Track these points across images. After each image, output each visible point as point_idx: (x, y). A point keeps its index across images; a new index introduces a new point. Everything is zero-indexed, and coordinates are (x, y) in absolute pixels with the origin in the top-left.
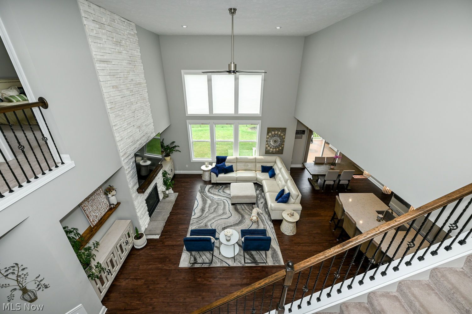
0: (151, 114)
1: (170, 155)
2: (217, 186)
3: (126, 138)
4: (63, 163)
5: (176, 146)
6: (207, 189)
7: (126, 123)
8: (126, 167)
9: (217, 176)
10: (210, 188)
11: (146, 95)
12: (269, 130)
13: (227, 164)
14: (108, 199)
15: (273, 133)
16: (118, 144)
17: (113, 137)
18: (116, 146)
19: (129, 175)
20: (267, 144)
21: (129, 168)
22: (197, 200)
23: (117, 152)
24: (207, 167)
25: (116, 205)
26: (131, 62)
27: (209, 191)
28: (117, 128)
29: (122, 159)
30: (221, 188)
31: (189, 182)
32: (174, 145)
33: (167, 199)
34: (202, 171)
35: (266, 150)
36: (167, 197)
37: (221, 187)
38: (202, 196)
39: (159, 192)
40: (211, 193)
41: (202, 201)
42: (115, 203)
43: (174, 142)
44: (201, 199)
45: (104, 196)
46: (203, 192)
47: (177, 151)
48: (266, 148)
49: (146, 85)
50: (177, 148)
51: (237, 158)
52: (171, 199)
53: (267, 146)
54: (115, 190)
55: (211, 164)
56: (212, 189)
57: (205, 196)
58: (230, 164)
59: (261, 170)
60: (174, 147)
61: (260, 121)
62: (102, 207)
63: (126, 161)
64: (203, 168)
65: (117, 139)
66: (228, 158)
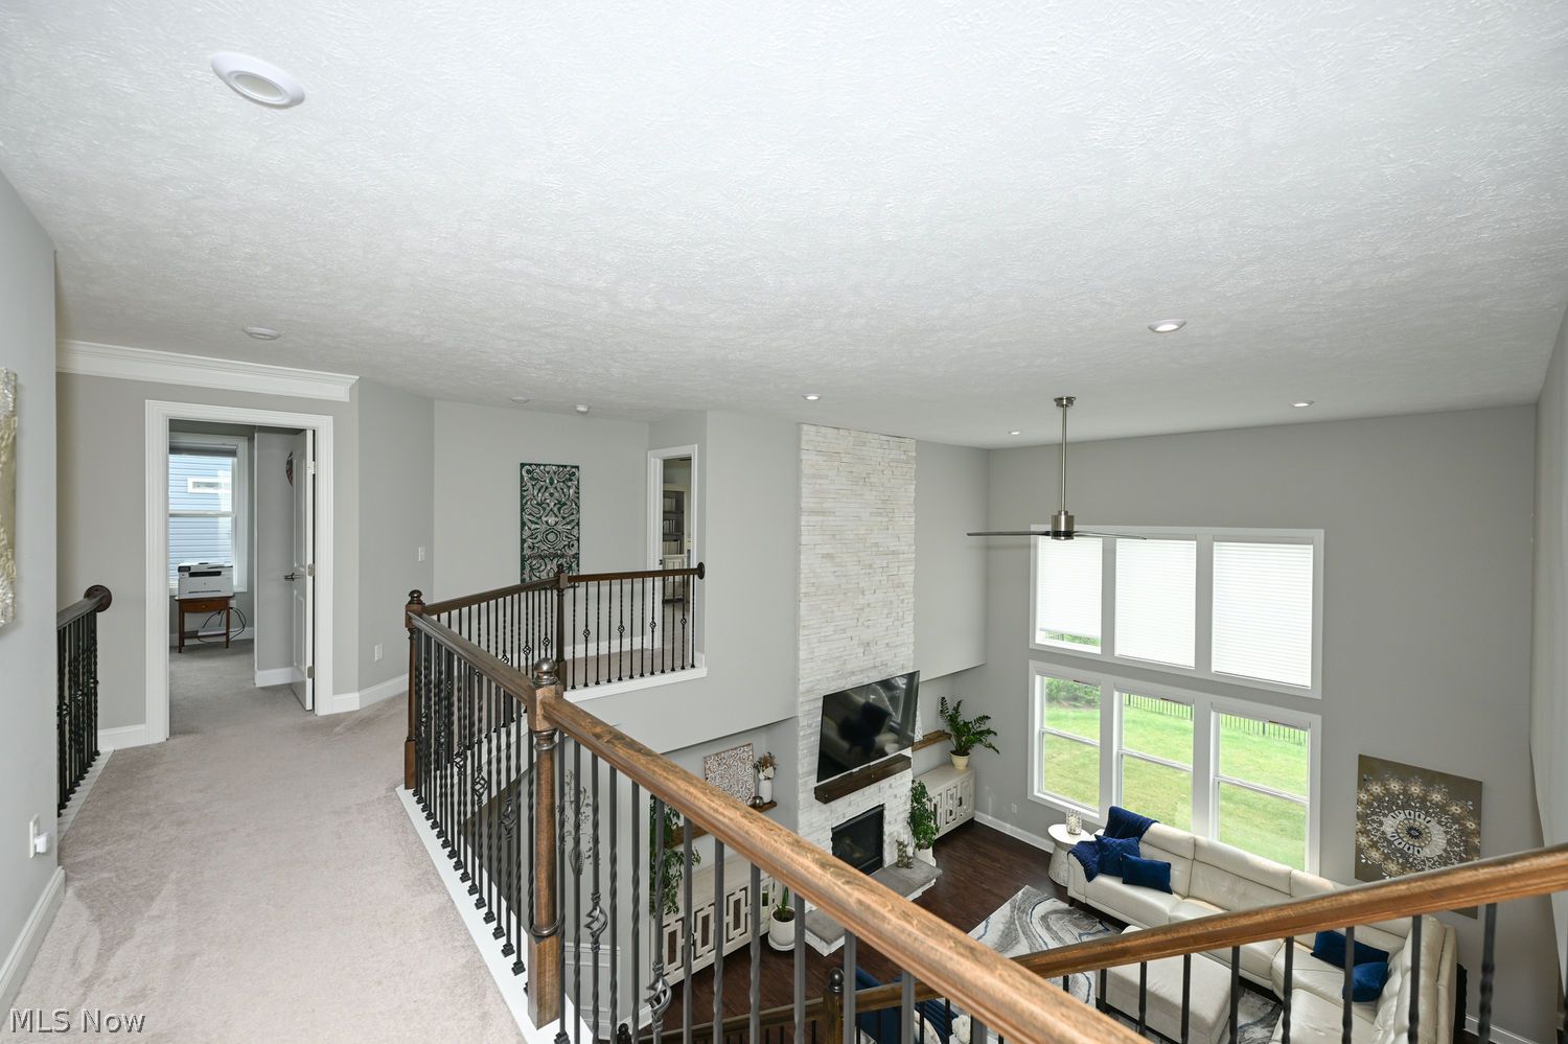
0: (912, 624)
1: (968, 754)
2: (1086, 917)
3: (823, 658)
4: (693, 666)
5: (989, 732)
6: (1041, 909)
7: (833, 629)
8: (803, 722)
9: (1090, 877)
10: (1055, 912)
11: (909, 579)
12: (1370, 768)
13: (1147, 852)
14: (757, 782)
15: (1395, 786)
16: (801, 667)
17: (796, 649)
18: (796, 668)
19: (805, 742)
20: (1365, 832)
21: (809, 726)
22: (987, 922)
23: (795, 680)
24: (1072, 832)
25: (764, 804)
26: (880, 511)
27: (1044, 918)
28: (806, 633)
29: (801, 700)
30: (1100, 931)
31: (999, 862)
32: (984, 728)
33: (905, 871)
34: (1053, 844)
35: (1358, 859)
36: (908, 866)
37: (1099, 927)
38: (1011, 922)
39: (886, 838)
40: (1048, 928)
41: (1000, 933)
42: (767, 799)
43: (987, 718)
44: (1001, 927)
45: (751, 771)
46: (1023, 912)
47: (990, 746)
48: (1359, 850)
49: (914, 555)
50: (990, 739)
51: (1196, 845)
52: (912, 876)
53: (1363, 840)
54: (775, 769)
55: (1088, 826)
56: (1061, 919)
57: (1021, 927)
58: (1161, 857)
59: (1313, 944)
60: (982, 733)
61: (1317, 719)
62: (739, 792)
63: (807, 708)
64: (1058, 832)
65: (802, 655)
66: (1154, 827)
